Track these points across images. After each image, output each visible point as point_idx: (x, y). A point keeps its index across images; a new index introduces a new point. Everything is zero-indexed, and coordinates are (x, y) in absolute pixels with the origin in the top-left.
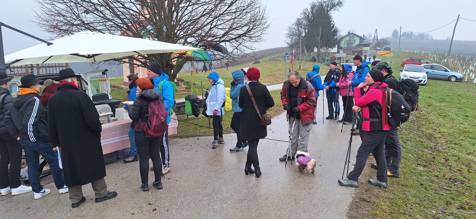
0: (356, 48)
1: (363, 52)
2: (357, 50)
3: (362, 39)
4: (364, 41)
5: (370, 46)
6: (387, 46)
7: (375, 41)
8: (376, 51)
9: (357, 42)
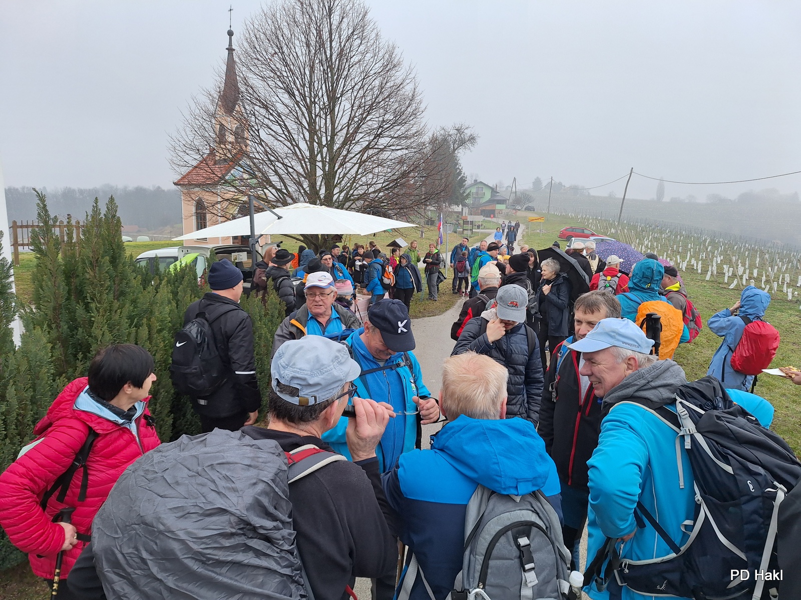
0: (486, 206)
1: (496, 212)
2: (488, 208)
3: (494, 191)
4: (498, 194)
5: (506, 203)
6: (530, 205)
7: (513, 195)
8: (514, 211)
9: (488, 195)
